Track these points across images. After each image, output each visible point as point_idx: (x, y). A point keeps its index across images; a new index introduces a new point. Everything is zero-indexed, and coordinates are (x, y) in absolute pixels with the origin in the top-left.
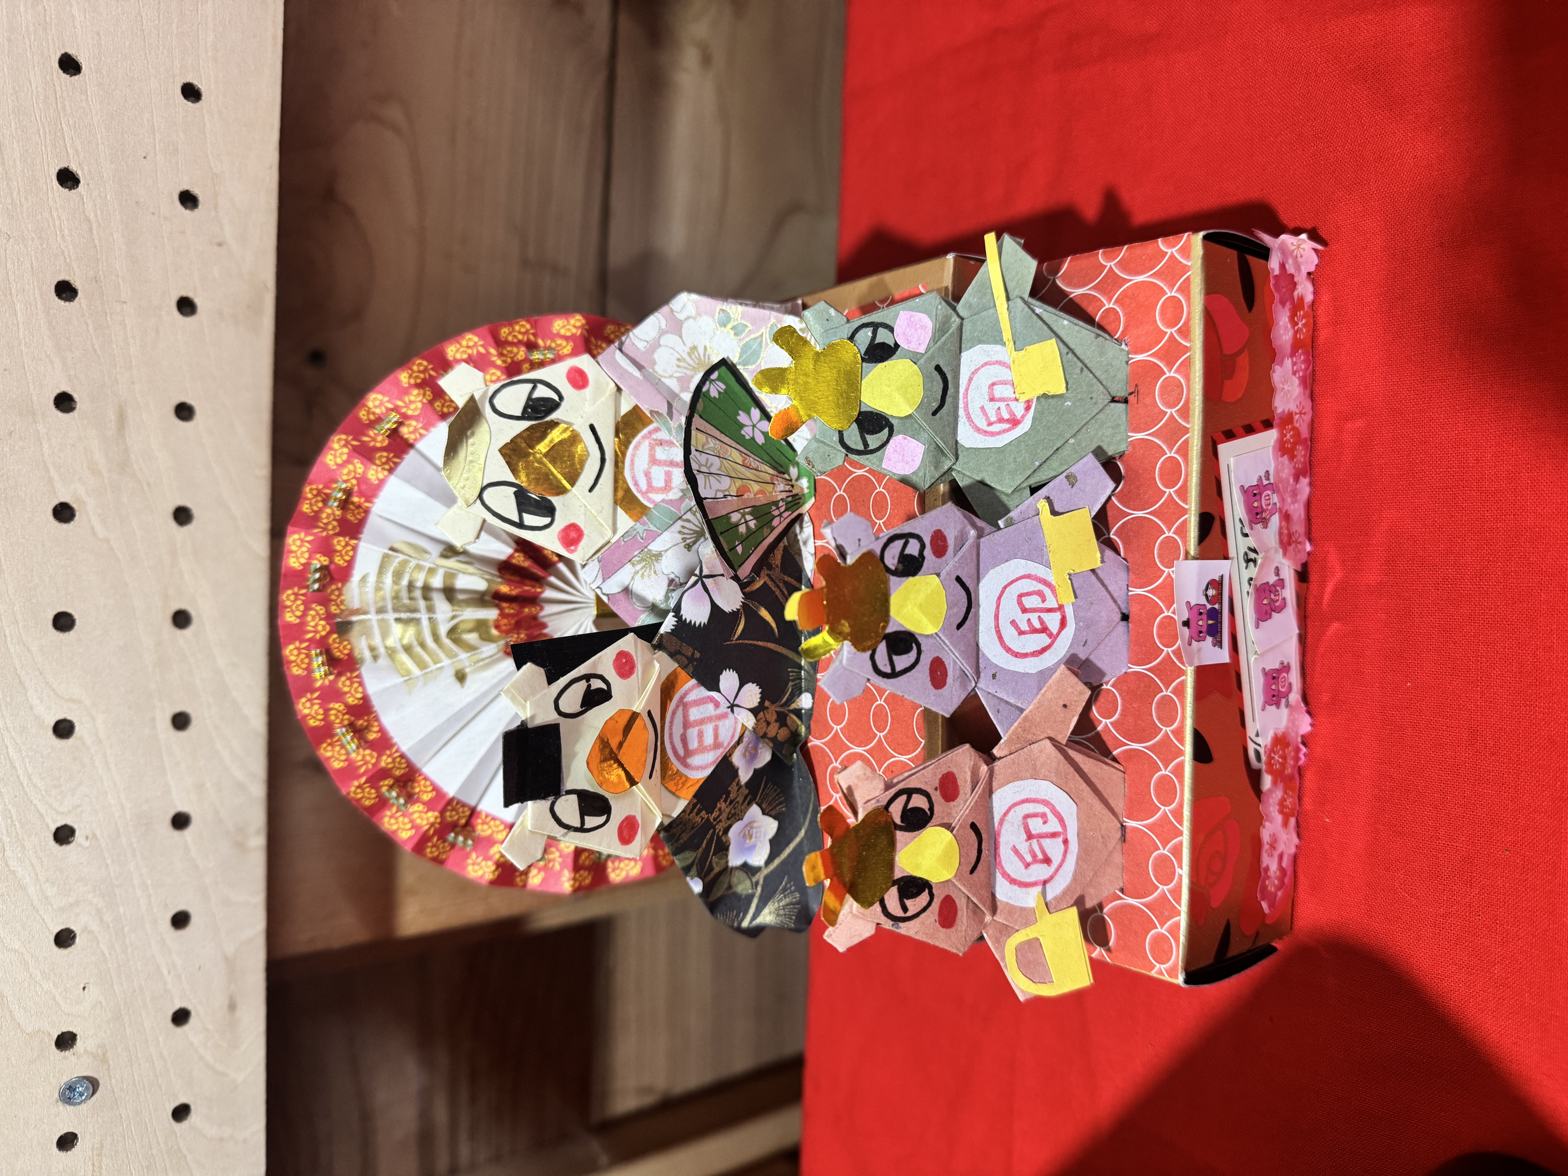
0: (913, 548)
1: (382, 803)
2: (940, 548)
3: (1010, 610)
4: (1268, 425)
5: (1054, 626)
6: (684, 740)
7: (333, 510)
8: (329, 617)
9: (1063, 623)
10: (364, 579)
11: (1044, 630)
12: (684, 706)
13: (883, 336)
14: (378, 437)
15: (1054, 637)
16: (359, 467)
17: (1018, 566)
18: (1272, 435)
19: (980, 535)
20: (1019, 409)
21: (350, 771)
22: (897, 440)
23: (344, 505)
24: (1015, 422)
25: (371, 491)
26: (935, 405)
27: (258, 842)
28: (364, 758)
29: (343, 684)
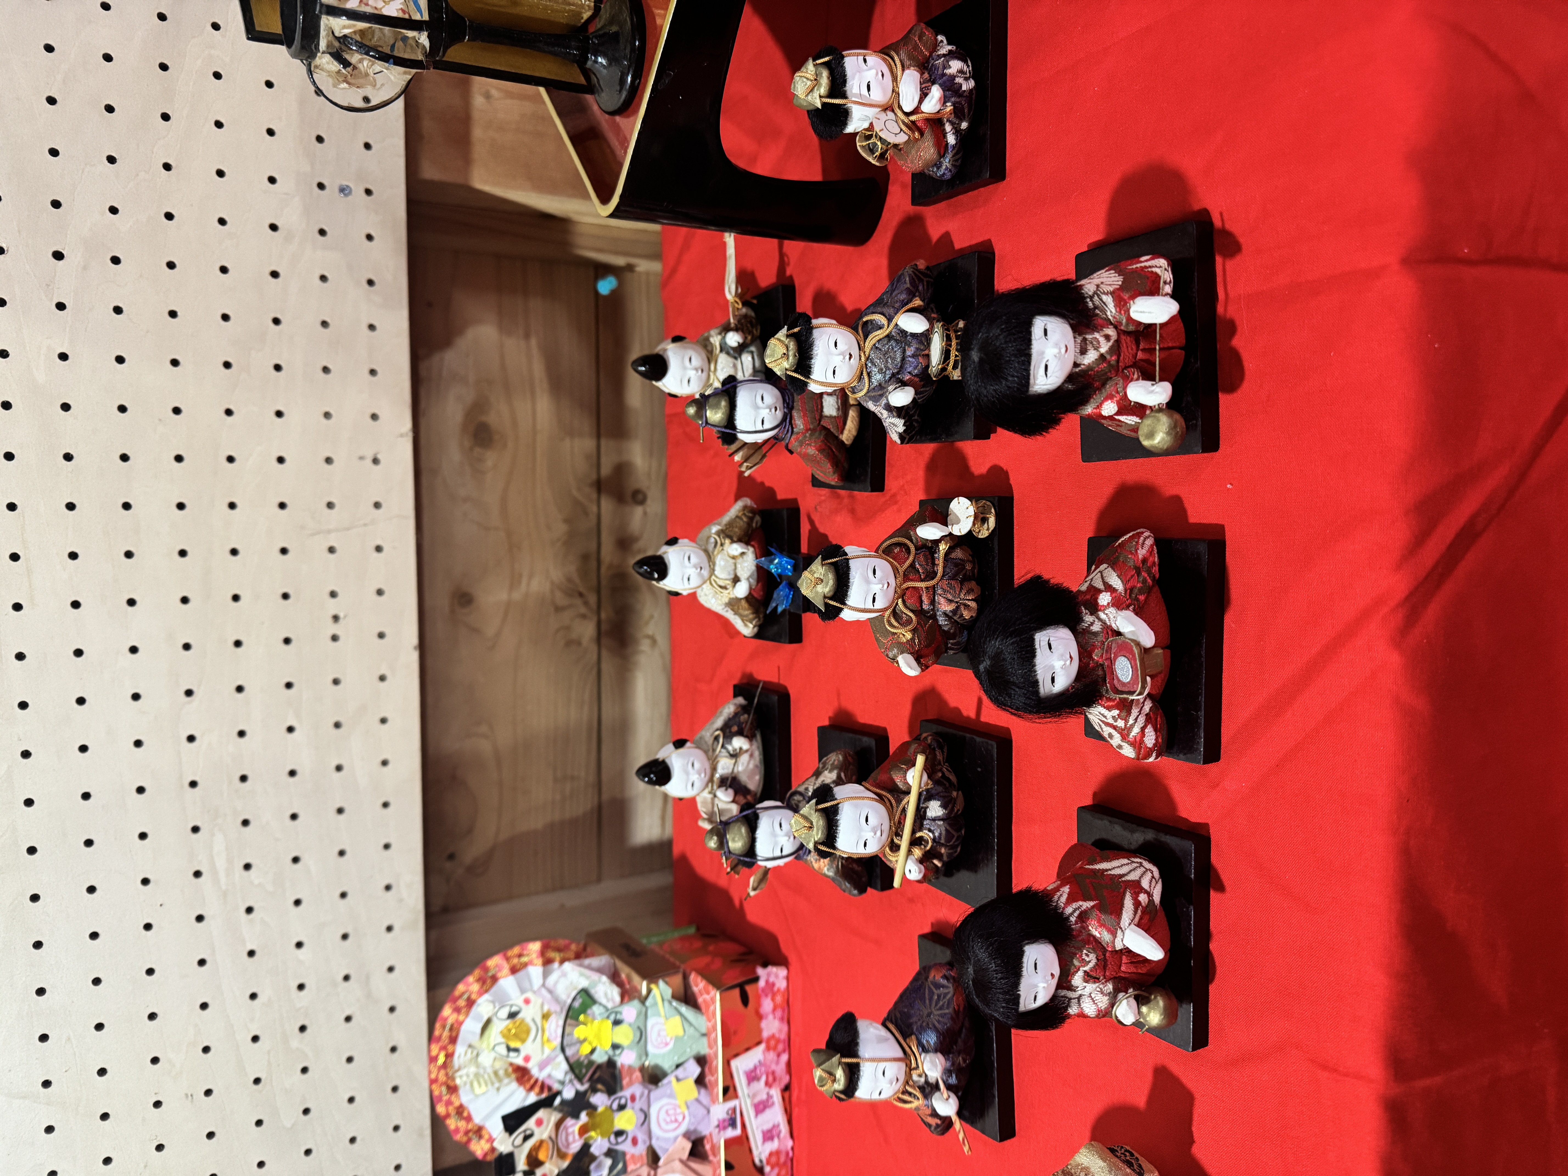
0: (623, 1101)
1: (469, 1140)
2: (633, 1098)
3: (663, 1115)
4: (759, 1043)
5: (680, 1118)
6: (567, 1139)
7: (446, 1034)
8: (447, 1074)
9: (684, 1118)
10: (459, 1057)
11: (676, 1121)
12: (566, 1128)
13: (619, 1017)
14: (462, 1003)
15: (680, 1124)
16: (455, 1016)
17: (665, 1101)
18: (762, 1047)
19: (649, 1092)
20: (668, 1040)
21: (457, 1130)
22: (625, 1051)
23: (451, 1029)
24: (667, 1044)
25: (461, 1023)
26: (637, 1039)
27: (428, 1132)
28: (462, 1124)
29: (453, 1098)
